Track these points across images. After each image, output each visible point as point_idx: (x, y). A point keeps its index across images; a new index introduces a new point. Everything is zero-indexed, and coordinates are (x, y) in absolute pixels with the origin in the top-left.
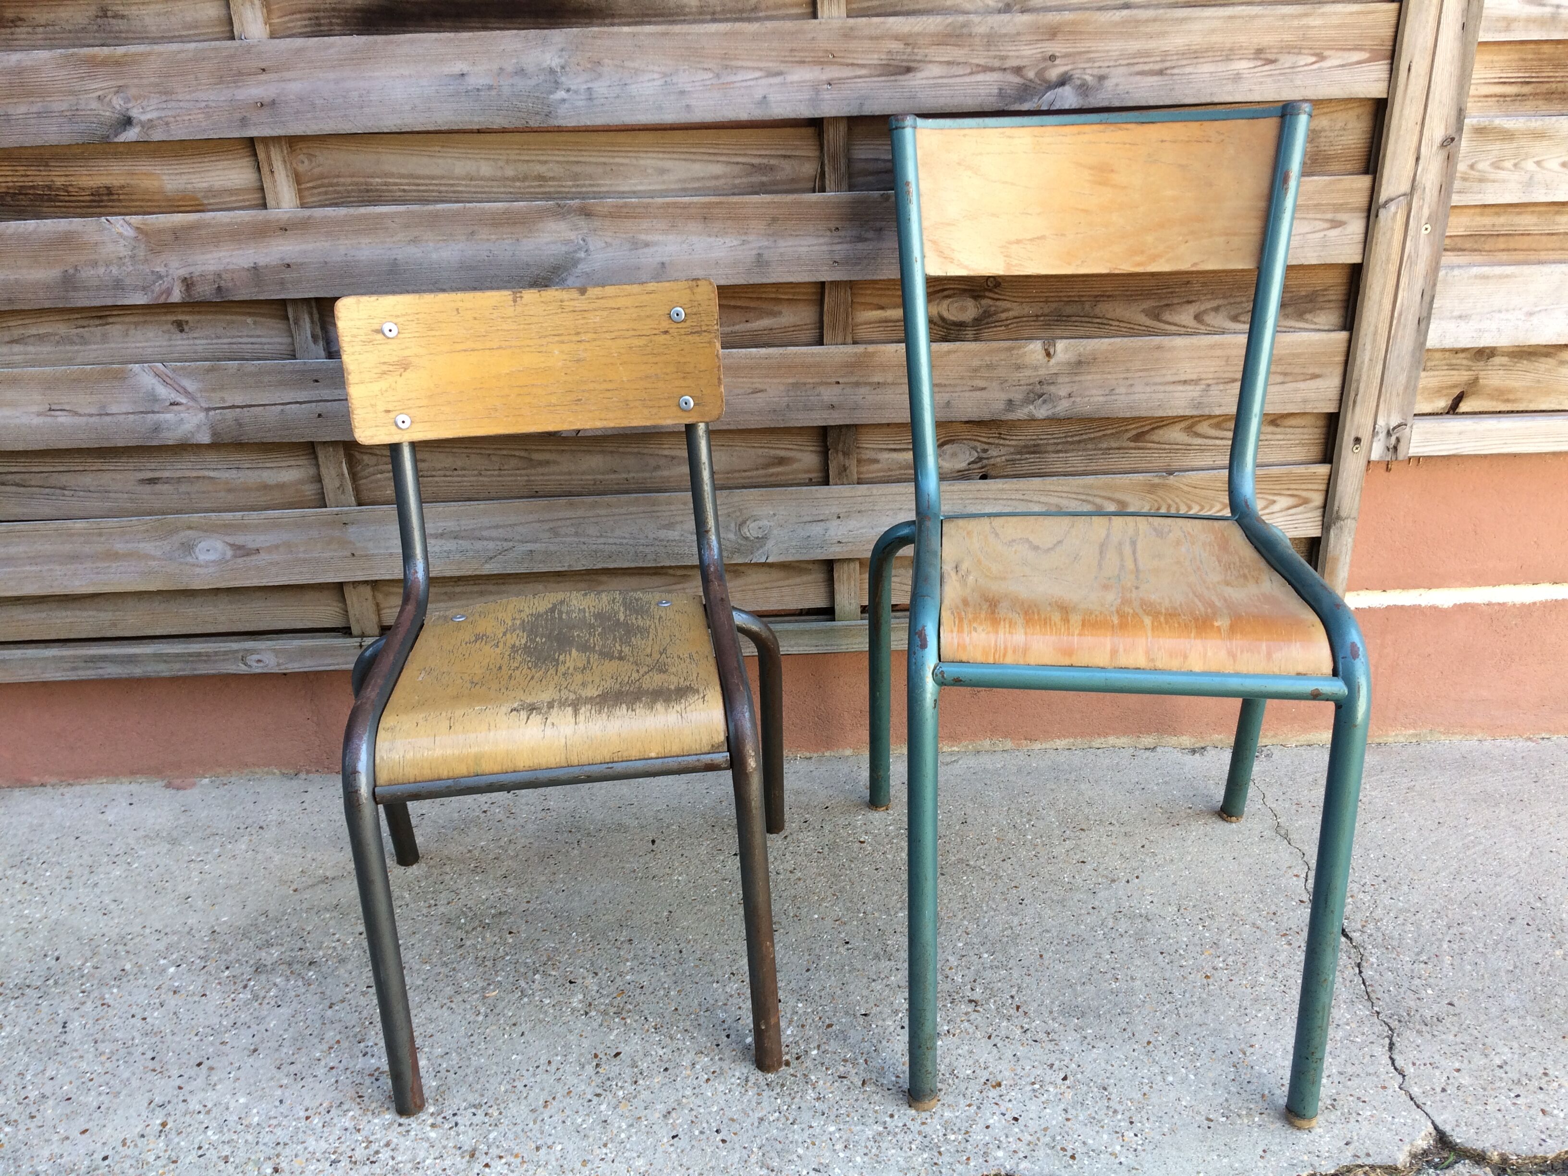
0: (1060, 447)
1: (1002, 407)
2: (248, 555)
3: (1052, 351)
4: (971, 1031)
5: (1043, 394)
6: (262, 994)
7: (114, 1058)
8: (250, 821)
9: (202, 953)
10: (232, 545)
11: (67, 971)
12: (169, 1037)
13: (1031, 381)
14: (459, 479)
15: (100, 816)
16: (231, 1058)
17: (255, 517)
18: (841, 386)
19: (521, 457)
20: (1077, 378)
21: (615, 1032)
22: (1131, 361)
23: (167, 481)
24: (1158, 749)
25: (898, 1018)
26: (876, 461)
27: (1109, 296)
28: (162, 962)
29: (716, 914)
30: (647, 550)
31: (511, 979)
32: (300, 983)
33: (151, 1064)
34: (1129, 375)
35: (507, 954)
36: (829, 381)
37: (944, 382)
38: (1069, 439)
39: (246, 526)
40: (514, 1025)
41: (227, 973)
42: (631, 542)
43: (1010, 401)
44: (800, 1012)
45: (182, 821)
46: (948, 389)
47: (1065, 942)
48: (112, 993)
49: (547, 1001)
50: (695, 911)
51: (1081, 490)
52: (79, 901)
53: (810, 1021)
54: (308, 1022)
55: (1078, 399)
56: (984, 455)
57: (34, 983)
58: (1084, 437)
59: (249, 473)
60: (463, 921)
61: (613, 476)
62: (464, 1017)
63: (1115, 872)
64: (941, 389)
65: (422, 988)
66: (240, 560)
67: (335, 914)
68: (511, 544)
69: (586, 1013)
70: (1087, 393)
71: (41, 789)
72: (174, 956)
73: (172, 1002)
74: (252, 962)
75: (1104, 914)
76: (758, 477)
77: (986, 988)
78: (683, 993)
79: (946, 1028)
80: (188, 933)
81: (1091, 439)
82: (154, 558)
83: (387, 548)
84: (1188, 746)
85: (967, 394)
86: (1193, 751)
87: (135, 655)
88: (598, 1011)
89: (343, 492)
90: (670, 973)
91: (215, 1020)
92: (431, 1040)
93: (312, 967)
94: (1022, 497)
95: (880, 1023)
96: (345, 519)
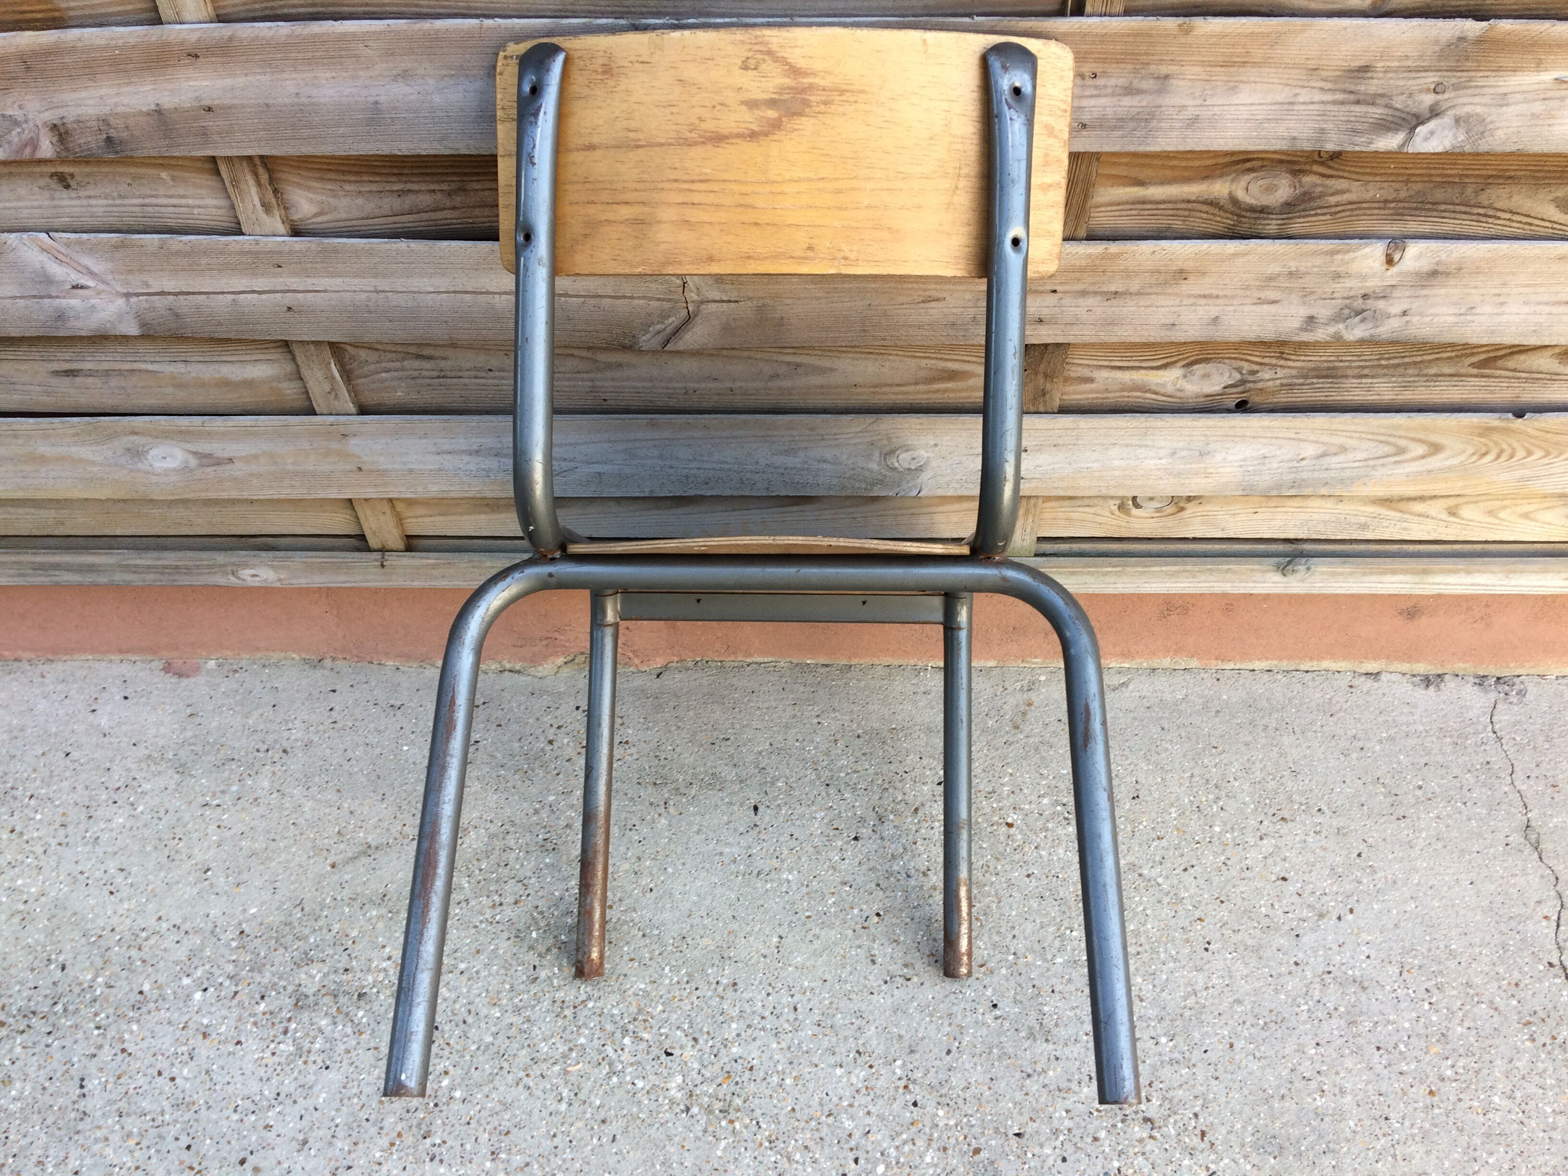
0: (1366, 372)
1: (1296, 324)
2: (218, 464)
3: (1396, 257)
4: (1146, 1170)
5: (1364, 311)
6: (306, 1045)
7: (144, 1144)
8: (270, 738)
9: (230, 968)
10: (195, 453)
11: (77, 990)
12: (204, 1112)
13: (1352, 293)
14: (496, 381)
15: (91, 717)
16: (278, 1151)
17: (218, 424)
18: (1057, 296)
19: (582, 358)
20: (1424, 292)
21: (723, 1143)
22: (1514, 274)
23: (90, 373)
24: (1384, 677)
25: (1058, 1143)
26: (1091, 380)
27: (1510, 178)
28: (186, 981)
29: (835, 944)
30: (756, 477)
31: (596, 1042)
32: (349, 1030)
33: (185, 1155)
34: (1504, 291)
35: (589, 998)
36: (1041, 289)
37: (1215, 292)
38: (1383, 362)
39: (209, 433)
40: (604, 1121)
41: (262, 1007)
42: (736, 467)
43: (1312, 317)
44: (941, 1124)
45: (189, 734)
46: (1219, 301)
47: (1261, 1022)
48: (132, 1032)
49: (640, 1084)
50: (809, 937)
51: (1383, 431)
52: (80, 868)
53: (953, 1141)
54: (363, 1097)
55: (1415, 319)
56: (1251, 378)
57: (39, 1009)
58: (1407, 360)
59: (201, 366)
60: (534, 935)
61: (712, 385)
62: (544, 1106)
63: (1325, 899)
64: (1210, 301)
65: (494, 1049)
66: (209, 470)
67: (383, 911)
68: (572, 464)
69: (688, 1110)
70: (1434, 311)
71: (17, 664)
72: (199, 973)
73: (204, 1050)
74: (290, 989)
75: (1309, 974)
76: (918, 393)
77: (1164, 1099)
78: (801, 1082)
79: (1116, 1164)
80: (212, 932)
81: (1415, 363)
82: (93, 463)
83: (405, 463)
84: (1422, 672)
85: (1247, 308)
86: (1427, 681)
87: (94, 565)
88: (701, 1106)
89: (336, 396)
90: (784, 1045)
91: (254, 1087)
92: (506, 1139)
93: (362, 1003)
94: (1294, 436)
95: (1037, 1150)
96: (342, 430)
